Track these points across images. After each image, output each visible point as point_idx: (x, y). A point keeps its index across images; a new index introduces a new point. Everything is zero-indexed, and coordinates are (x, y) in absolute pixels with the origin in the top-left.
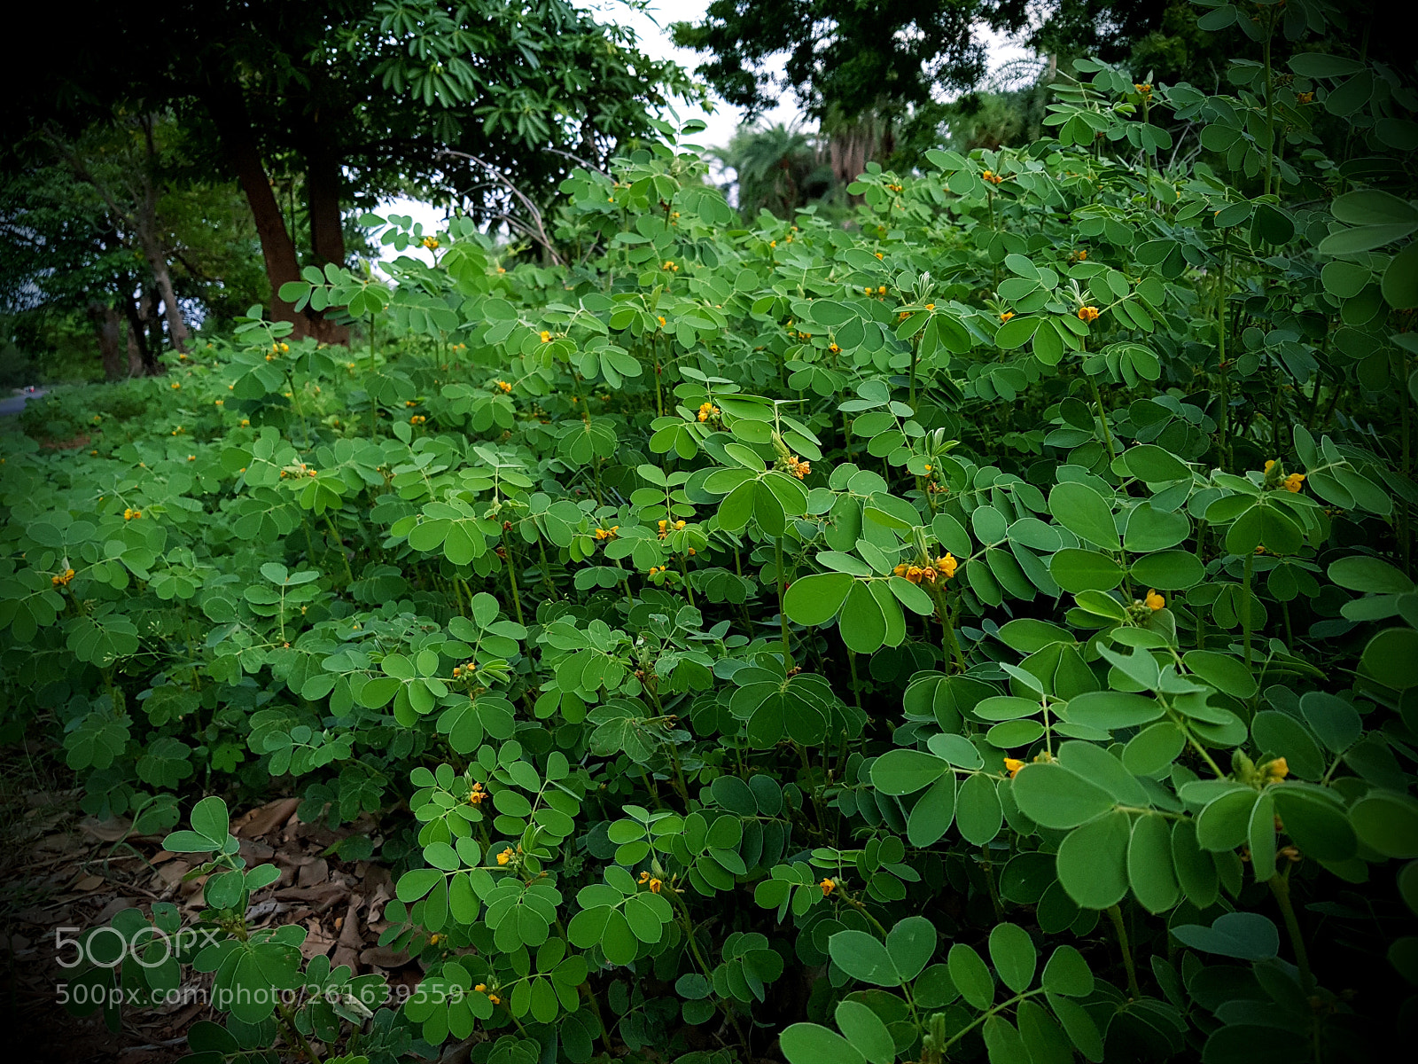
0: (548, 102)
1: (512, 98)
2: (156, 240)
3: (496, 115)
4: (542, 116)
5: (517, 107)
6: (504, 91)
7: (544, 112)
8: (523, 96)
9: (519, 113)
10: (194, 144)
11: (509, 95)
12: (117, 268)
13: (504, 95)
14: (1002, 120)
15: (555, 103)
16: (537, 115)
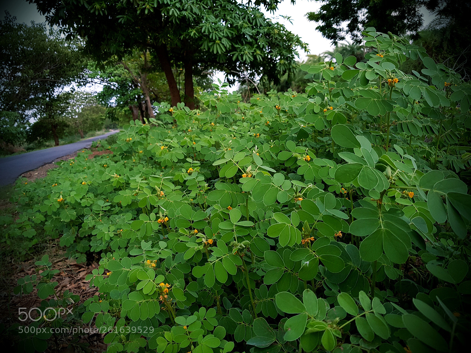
0: (254, 49)
1: (242, 49)
2: (146, 87)
3: (237, 54)
4: (251, 54)
5: (244, 52)
6: (240, 47)
7: (252, 53)
8: (246, 48)
9: (244, 54)
10: (154, 61)
11: (241, 48)
12: (137, 94)
13: (240, 48)
14: (433, 40)
15: (256, 49)
16: (250, 54)
